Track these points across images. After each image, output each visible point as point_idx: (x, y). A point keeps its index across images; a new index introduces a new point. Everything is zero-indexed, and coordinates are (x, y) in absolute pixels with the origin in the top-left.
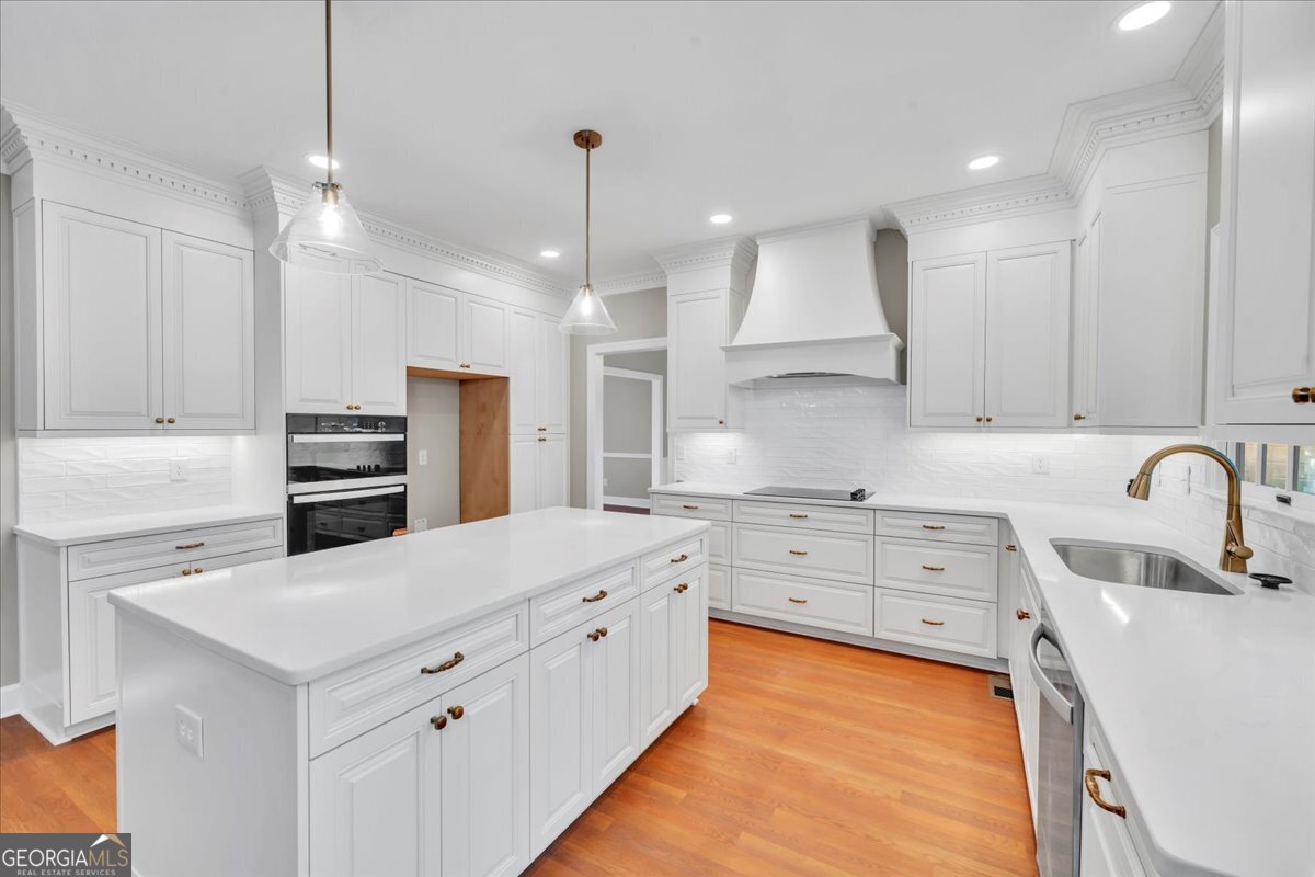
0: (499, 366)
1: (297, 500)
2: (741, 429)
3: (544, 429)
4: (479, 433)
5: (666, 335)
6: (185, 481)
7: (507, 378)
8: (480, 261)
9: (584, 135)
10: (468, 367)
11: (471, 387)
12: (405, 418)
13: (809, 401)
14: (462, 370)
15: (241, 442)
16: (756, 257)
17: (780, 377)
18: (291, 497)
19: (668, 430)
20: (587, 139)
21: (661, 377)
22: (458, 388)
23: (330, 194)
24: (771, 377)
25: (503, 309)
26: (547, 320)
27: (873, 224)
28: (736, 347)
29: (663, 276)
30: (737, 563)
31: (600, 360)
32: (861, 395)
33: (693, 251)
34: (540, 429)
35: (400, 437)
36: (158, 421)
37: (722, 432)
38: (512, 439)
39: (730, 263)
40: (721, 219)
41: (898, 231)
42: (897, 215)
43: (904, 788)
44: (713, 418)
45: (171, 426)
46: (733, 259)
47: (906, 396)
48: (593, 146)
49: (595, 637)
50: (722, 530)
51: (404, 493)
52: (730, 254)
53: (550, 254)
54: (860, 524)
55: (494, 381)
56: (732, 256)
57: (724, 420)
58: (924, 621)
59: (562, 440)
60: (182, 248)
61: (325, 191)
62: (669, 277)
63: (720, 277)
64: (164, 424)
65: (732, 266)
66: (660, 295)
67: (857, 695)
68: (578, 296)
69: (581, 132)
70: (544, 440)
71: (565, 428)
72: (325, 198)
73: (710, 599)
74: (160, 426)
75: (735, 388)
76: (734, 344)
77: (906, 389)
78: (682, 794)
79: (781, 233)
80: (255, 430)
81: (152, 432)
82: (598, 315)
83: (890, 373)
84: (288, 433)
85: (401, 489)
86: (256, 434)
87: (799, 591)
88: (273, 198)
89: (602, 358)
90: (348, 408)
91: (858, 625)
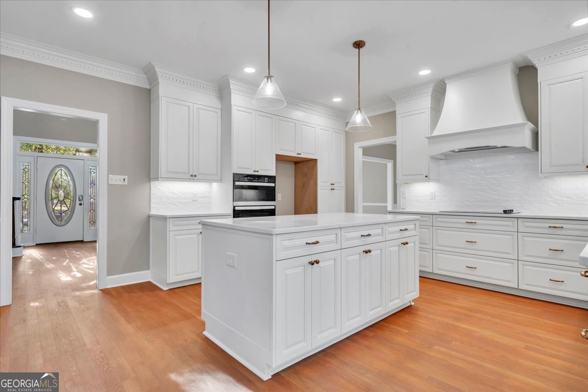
0: (313, 154)
1: (237, 208)
2: (437, 180)
3: (333, 184)
4: (303, 186)
5: (396, 135)
6: (196, 201)
7: (316, 160)
8: (306, 106)
9: (357, 43)
10: (300, 154)
11: (300, 165)
12: (275, 177)
13: (478, 163)
14: (297, 156)
15: (215, 185)
16: (445, 90)
17: (460, 151)
18: (234, 207)
19: (397, 182)
20: (359, 45)
21: (393, 161)
22: (294, 166)
23: (269, 79)
24: (454, 151)
25: (315, 128)
26: (334, 132)
27: (515, 64)
28: (434, 136)
29: (394, 104)
30: (436, 247)
31: (360, 152)
32: (511, 159)
33: (410, 91)
34: (331, 184)
35: (273, 185)
36: (192, 176)
37: (426, 181)
38: (319, 188)
39: (430, 94)
40: (425, 72)
41: (533, 66)
42: (529, 58)
43: (527, 344)
44: (422, 174)
45: (195, 178)
46: (432, 92)
47: (538, 157)
48: (361, 47)
49: (366, 252)
50: (427, 230)
51: (275, 209)
52: (430, 89)
53: (337, 100)
54: (509, 226)
55: (310, 162)
56: (431, 90)
57: (427, 175)
58: (550, 280)
59: (342, 190)
60: (200, 110)
61: (267, 79)
62: (397, 105)
63: (425, 102)
64: (193, 177)
65: (432, 96)
66: (393, 114)
67: (504, 311)
68: (354, 115)
69: (356, 42)
70: (333, 189)
71: (343, 184)
72: (267, 82)
73: (420, 266)
74: (192, 178)
75: (434, 158)
76: (433, 135)
77: (538, 154)
78: (406, 331)
79: (458, 76)
80: (220, 180)
81: (189, 180)
82: (364, 121)
83: (528, 143)
84: (234, 181)
85: (273, 207)
86: (221, 182)
87: (472, 262)
88: (229, 87)
89: (362, 149)
90: (254, 171)
91: (509, 281)
